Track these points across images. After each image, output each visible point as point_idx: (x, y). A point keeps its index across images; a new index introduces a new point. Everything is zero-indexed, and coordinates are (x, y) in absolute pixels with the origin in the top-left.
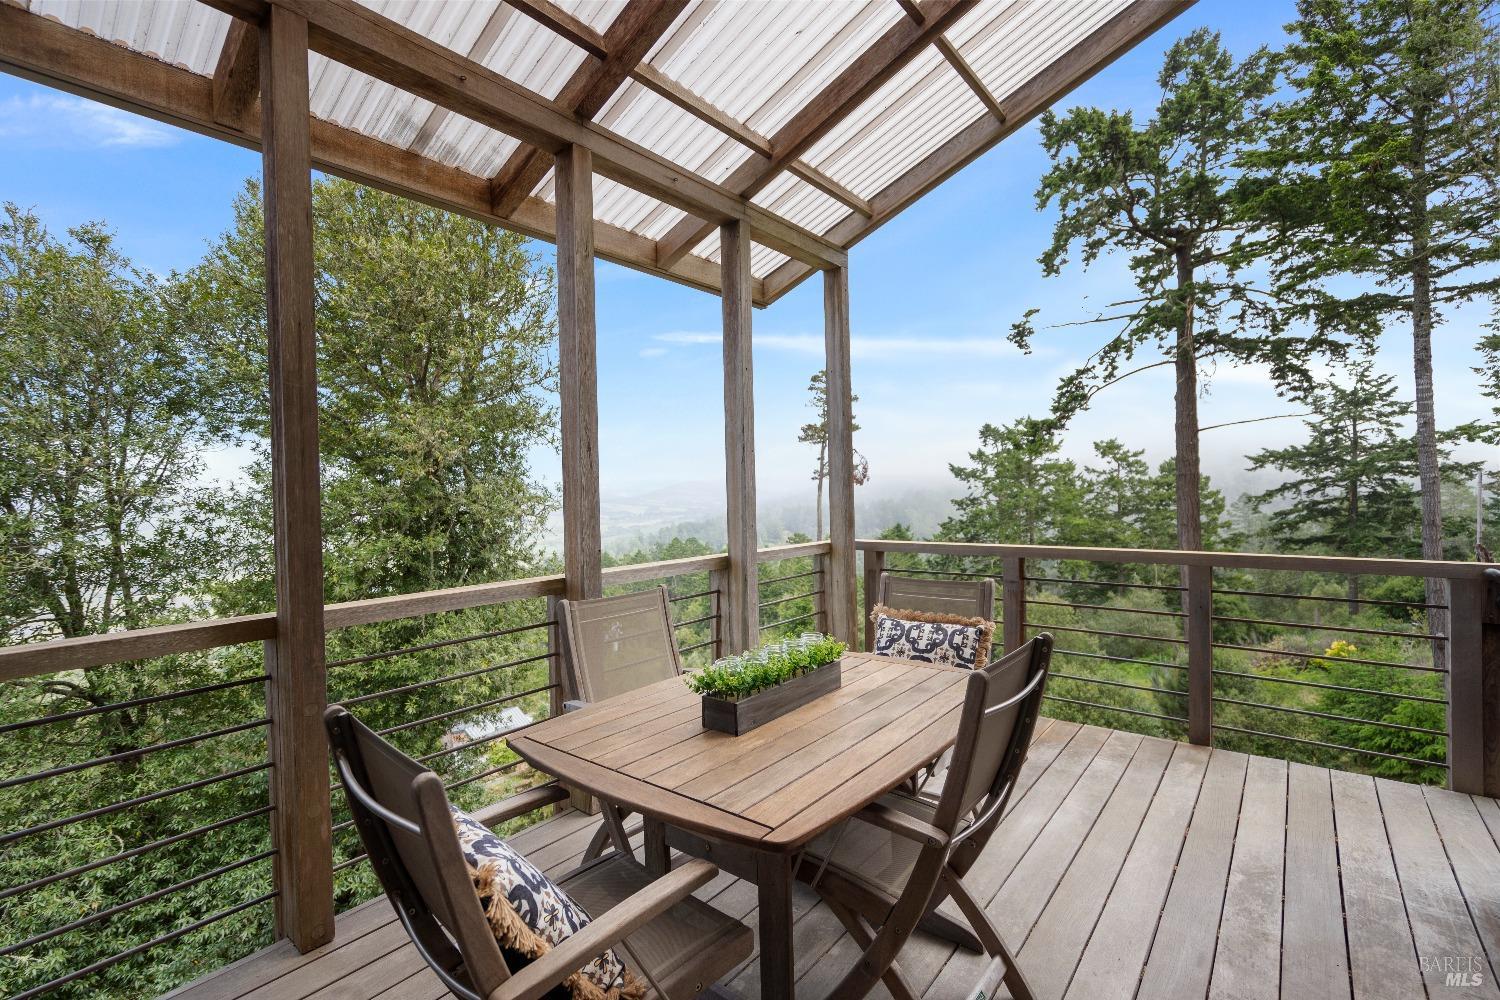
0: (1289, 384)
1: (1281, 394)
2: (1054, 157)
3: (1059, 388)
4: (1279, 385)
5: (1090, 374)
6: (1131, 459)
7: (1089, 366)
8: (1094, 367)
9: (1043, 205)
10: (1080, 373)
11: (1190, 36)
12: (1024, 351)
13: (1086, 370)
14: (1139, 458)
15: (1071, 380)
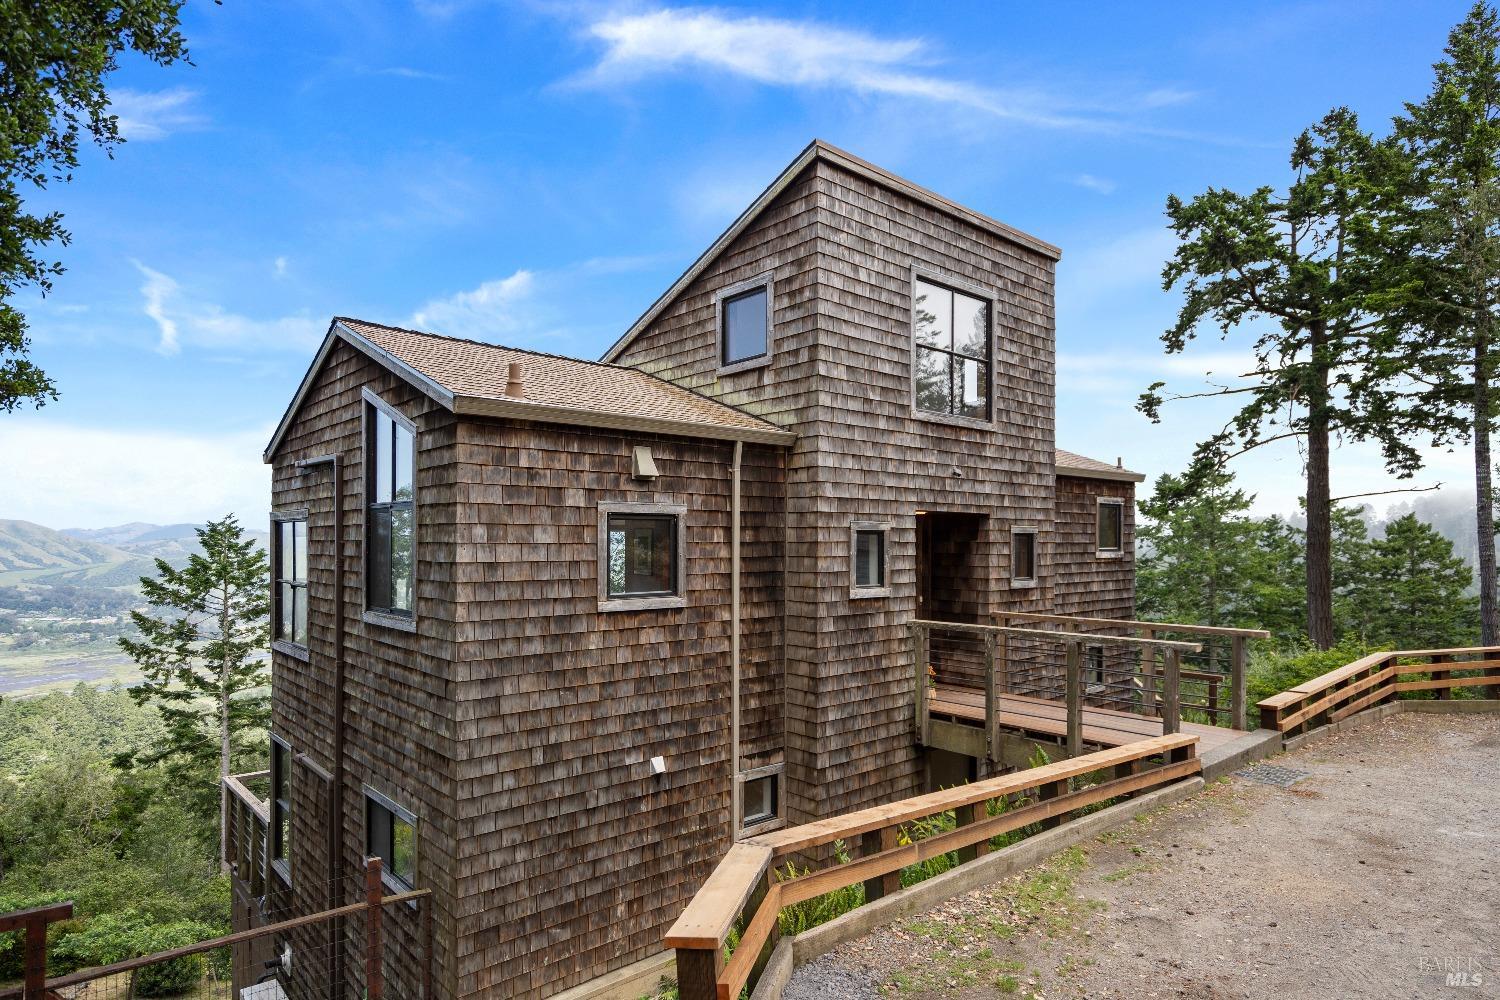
0: (1399, 462)
1: (1392, 471)
2: (1184, 237)
3: (1195, 454)
4: (1389, 463)
5: (1228, 441)
6: (1349, 519)
7: (1226, 433)
8: (1231, 434)
9: (1168, 286)
10: (1217, 439)
11: (1329, 114)
12: (1152, 419)
13: (1223, 437)
14: (1358, 517)
15: (1206, 447)
